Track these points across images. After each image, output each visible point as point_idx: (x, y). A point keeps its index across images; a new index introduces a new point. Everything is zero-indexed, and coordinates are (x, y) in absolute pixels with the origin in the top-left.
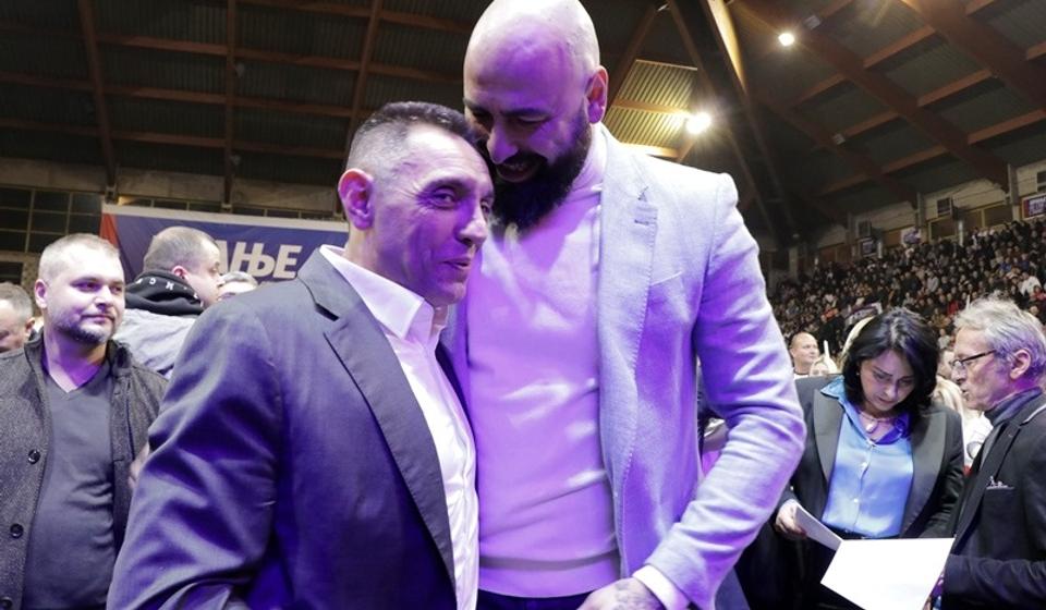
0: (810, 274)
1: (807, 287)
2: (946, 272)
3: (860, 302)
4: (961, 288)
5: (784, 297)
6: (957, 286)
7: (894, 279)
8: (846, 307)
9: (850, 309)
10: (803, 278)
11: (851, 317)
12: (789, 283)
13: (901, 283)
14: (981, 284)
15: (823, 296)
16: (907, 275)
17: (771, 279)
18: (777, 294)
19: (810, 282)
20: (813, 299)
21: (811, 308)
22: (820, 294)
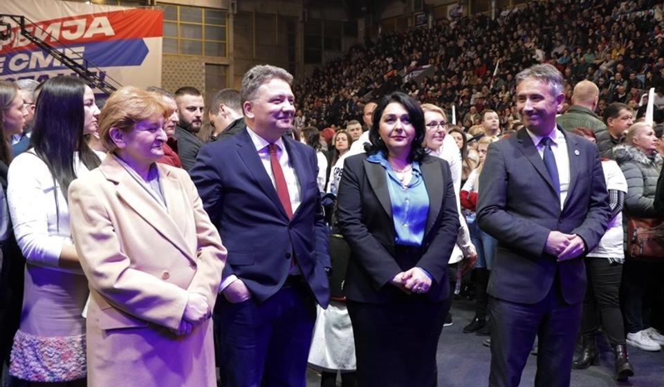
0: (374, 40)
1: (372, 50)
2: (481, 41)
3: (413, 63)
4: (491, 54)
5: (353, 59)
6: (488, 53)
7: (441, 46)
8: (403, 68)
9: (405, 70)
10: (369, 44)
11: (406, 77)
12: (358, 47)
13: (447, 49)
14: (505, 51)
15: (385, 59)
16: (451, 43)
17: (343, 45)
18: (349, 56)
19: (374, 48)
20: (377, 62)
21: (375, 69)
22: (383, 57)
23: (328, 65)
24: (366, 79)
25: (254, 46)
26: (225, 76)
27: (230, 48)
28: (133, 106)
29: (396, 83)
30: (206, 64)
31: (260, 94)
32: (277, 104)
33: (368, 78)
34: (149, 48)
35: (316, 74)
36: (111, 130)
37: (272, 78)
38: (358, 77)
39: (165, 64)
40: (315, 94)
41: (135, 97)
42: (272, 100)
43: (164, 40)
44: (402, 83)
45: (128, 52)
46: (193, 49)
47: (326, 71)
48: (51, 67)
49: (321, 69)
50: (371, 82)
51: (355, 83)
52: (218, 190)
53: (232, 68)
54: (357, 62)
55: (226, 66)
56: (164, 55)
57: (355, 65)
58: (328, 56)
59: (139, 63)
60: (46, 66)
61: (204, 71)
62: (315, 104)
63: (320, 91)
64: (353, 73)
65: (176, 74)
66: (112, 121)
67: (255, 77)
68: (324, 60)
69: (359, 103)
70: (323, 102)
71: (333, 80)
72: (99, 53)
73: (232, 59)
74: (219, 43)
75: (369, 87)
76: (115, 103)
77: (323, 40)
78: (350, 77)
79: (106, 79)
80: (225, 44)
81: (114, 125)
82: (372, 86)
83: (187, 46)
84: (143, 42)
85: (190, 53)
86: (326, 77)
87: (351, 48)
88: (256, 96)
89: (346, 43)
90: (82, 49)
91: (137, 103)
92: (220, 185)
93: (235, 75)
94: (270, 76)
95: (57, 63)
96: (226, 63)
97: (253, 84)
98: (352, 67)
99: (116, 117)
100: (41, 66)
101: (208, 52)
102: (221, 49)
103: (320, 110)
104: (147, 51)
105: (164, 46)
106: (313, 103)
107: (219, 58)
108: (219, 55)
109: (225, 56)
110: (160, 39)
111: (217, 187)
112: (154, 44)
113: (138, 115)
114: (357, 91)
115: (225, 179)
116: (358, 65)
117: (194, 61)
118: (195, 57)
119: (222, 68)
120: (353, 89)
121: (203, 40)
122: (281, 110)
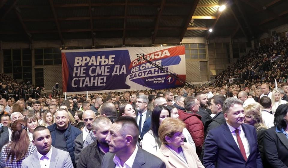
0: (258, 47)
3: (274, 55)
5: (251, 55)
9: (271, 58)
10: (256, 49)
11: (272, 60)
12: (253, 51)
15: (263, 54)
17: (247, 50)
18: (249, 54)
19: (258, 51)
20: (260, 55)
21: (260, 58)
22: (262, 54)
23: (242, 58)
24: (256, 62)
25: (215, 54)
26: (206, 65)
27: (207, 56)
28: (173, 127)
29: (268, 63)
30: (200, 62)
31: (230, 111)
32: (237, 115)
33: (257, 62)
34: (181, 59)
35: (238, 61)
36: (165, 137)
37: (234, 104)
38: (253, 62)
39: (187, 63)
40: (238, 69)
41: (173, 123)
42: (235, 114)
43: (186, 55)
44: (270, 63)
45: (175, 60)
46: (195, 57)
47: (241, 60)
48: (152, 68)
49: (239, 59)
50: (258, 63)
51: (252, 64)
52: (216, 149)
53: (208, 62)
54: (252, 56)
55: (207, 62)
56: (186, 60)
57: (252, 57)
58: (241, 55)
59: (178, 64)
60: (151, 67)
61: (199, 64)
62: (239, 72)
63: (240, 68)
64: (252, 60)
65: (190, 66)
66: (166, 134)
67: (227, 104)
68: (240, 56)
69: (255, 72)
70: (241, 72)
71: (244, 63)
72: (166, 62)
73: (208, 59)
74: (204, 54)
75: (258, 65)
76: (166, 126)
77: (239, 49)
78: (250, 62)
79: (168, 70)
80: (206, 54)
81: (167, 135)
82: (259, 65)
83: (193, 56)
84: (179, 57)
85: (194, 59)
86: (242, 62)
87: (250, 52)
88: (229, 111)
89: (248, 50)
90: (161, 61)
91: (174, 126)
92: (217, 147)
93: (210, 64)
94: (233, 103)
95: (153, 66)
96: (206, 61)
97: (227, 107)
98: (251, 58)
99: (167, 132)
100: (149, 67)
101: (201, 58)
102: (205, 56)
103: (240, 75)
104: (180, 59)
105: (186, 57)
106: (237, 72)
107: (204, 59)
108: (204, 58)
109: (206, 58)
110: (185, 55)
111: (216, 148)
112: (183, 57)
113: (176, 130)
114: (253, 67)
115: (219, 145)
116: (253, 57)
117: (196, 61)
118: (196, 60)
119: (205, 62)
120: (252, 66)
121: (198, 54)
122: (239, 117)
